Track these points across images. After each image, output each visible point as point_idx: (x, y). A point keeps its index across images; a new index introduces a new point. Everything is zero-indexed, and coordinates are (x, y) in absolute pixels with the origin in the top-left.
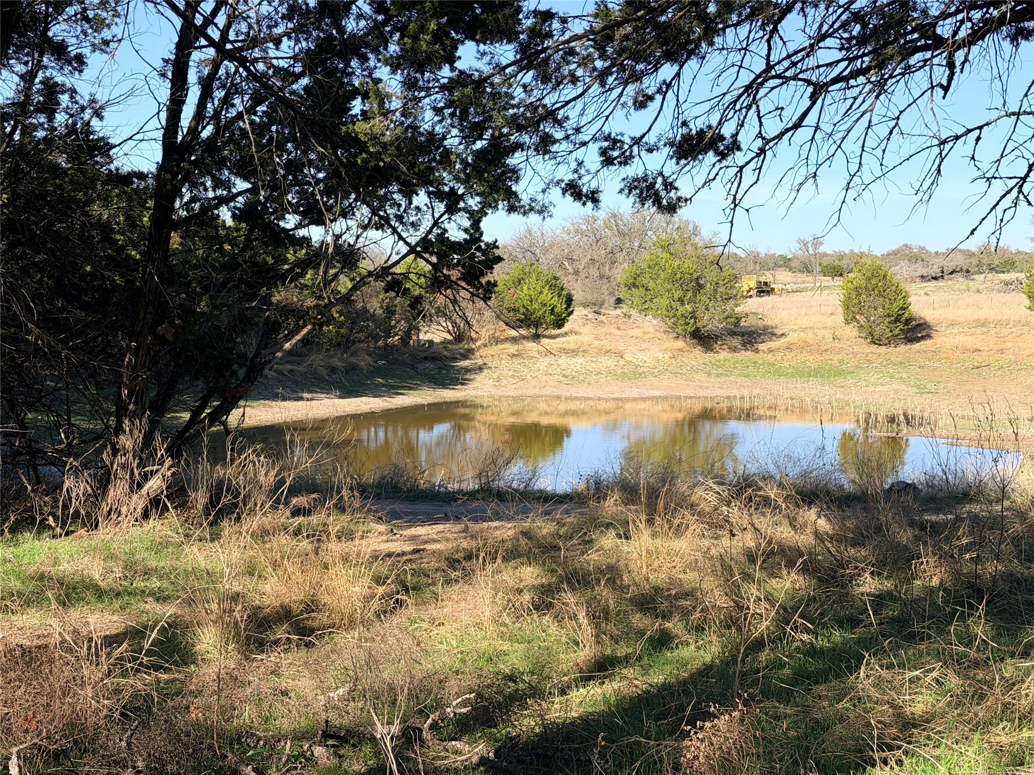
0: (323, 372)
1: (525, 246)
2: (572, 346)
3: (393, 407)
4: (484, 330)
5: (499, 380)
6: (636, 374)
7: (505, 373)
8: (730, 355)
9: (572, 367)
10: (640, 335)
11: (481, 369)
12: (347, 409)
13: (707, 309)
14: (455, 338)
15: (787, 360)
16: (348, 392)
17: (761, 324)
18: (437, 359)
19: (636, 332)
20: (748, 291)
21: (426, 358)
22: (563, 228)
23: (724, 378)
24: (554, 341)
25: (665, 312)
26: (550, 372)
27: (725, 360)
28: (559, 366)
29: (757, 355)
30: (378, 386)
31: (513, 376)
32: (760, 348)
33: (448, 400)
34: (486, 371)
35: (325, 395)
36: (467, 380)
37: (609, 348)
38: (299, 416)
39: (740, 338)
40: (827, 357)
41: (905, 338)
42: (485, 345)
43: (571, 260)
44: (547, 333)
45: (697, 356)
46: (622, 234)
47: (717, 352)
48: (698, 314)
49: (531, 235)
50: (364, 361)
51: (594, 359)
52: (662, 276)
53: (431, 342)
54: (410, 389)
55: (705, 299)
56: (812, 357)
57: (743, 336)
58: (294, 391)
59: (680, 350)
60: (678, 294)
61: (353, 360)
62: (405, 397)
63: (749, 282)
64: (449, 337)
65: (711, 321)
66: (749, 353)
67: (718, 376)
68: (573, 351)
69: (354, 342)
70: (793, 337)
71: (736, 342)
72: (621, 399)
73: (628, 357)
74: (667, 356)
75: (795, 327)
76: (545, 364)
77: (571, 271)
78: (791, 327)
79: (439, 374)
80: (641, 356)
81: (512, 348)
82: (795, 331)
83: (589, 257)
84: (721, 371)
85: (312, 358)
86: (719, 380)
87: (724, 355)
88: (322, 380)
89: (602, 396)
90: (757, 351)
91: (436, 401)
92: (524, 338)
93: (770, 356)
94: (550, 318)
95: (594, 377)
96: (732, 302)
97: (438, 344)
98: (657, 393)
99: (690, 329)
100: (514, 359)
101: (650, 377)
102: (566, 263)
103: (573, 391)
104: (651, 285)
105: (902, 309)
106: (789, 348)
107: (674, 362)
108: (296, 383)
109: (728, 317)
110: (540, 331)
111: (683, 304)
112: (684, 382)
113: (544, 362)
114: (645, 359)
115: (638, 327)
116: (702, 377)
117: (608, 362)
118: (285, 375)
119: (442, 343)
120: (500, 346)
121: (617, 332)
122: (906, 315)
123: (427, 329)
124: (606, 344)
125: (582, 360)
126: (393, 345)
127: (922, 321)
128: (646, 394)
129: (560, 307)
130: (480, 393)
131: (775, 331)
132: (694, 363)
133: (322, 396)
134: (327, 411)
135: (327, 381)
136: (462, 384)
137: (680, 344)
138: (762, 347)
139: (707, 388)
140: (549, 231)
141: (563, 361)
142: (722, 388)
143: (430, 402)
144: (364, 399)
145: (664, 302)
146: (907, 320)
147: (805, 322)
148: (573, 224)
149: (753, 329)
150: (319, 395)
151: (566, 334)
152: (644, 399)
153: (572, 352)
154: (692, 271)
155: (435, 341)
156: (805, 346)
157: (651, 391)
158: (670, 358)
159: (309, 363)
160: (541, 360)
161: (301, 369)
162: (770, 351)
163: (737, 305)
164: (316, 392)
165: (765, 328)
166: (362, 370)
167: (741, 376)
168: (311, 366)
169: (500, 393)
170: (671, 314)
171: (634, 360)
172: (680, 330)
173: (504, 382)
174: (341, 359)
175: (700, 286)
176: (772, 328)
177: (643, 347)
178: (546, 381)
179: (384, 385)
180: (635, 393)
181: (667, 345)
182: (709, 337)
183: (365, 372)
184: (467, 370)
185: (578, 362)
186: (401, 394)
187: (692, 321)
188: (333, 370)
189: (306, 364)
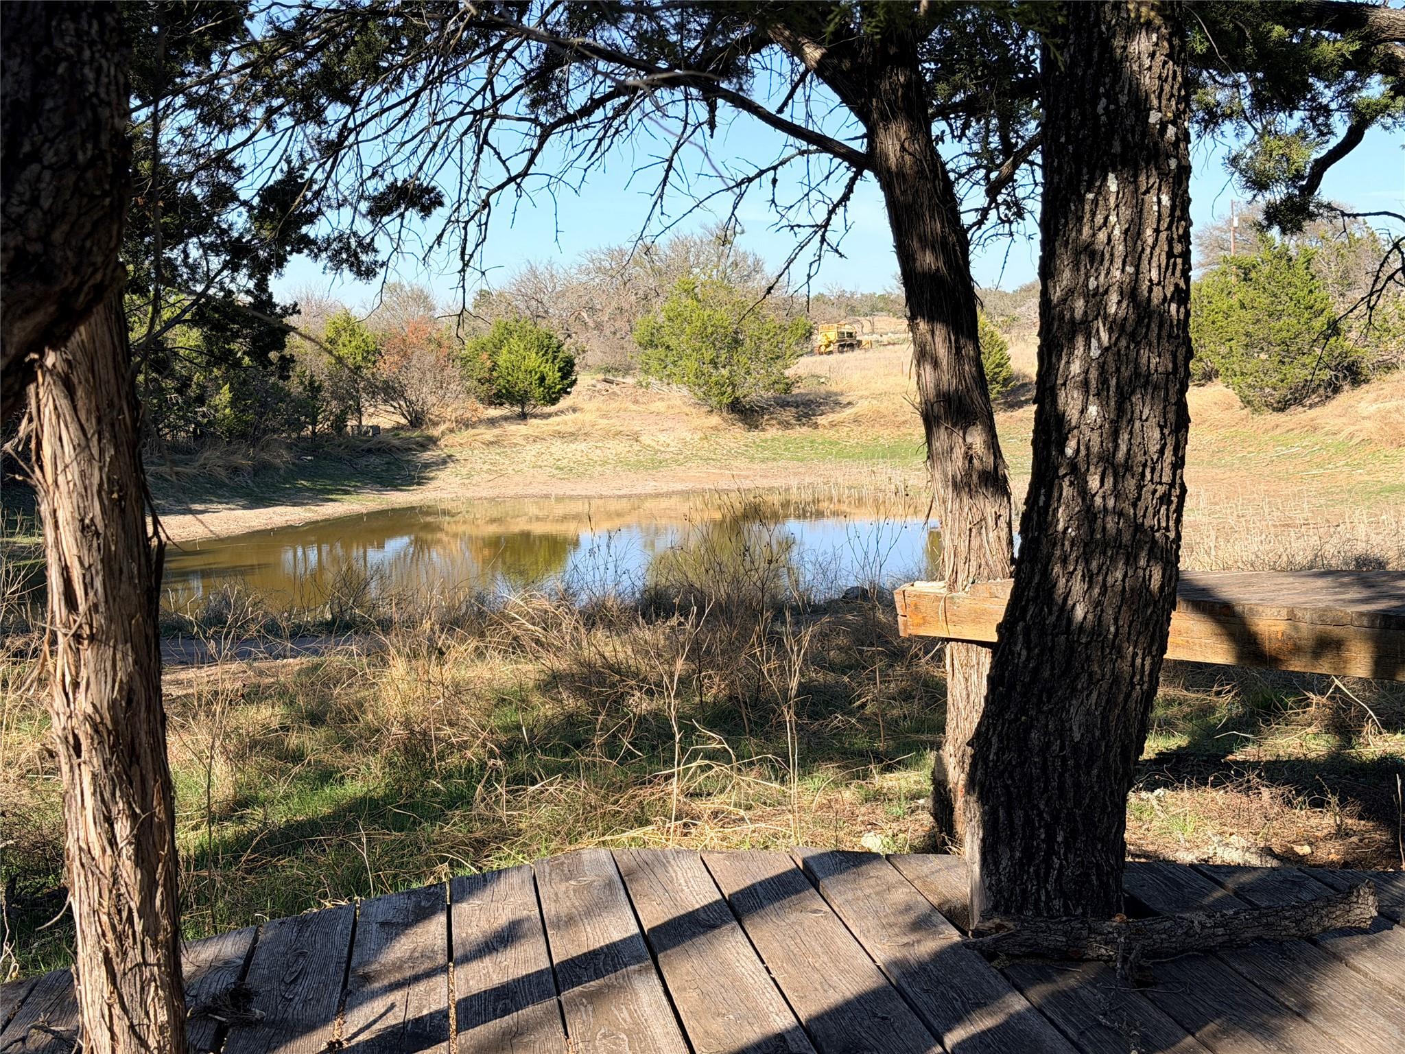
0: (222, 474)
1: (529, 292)
2: (570, 428)
3: (319, 518)
4: (449, 409)
5: (469, 476)
6: (655, 462)
7: (477, 467)
8: (780, 432)
9: (570, 455)
10: (663, 410)
11: (444, 462)
12: (253, 524)
13: (748, 373)
14: (411, 422)
15: (852, 437)
16: (257, 500)
17: (823, 389)
18: (384, 452)
19: (659, 406)
20: (827, 346)
21: (369, 451)
22: (580, 266)
23: (770, 464)
24: (545, 421)
25: (693, 379)
26: (539, 463)
27: (773, 440)
28: (552, 454)
29: (816, 431)
30: (299, 490)
31: (489, 471)
32: (819, 422)
33: (397, 506)
34: (451, 465)
35: (224, 506)
36: (423, 478)
37: (621, 429)
38: (184, 535)
39: (793, 410)
40: (906, 431)
41: (1005, 403)
42: (451, 431)
43: (591, 310)
44: (538, 411)
45: (738, 436)
46: (659, 273)
47: (763, 430)
48: (737, 380)
49: (536, 277)
50: (282, 457)
51: (600, 444)
52: (688, 330)
53: (376, 429)
54: (347, 493)
55: (744, 359)
56: (888, 432)
57: (797, 407)
58: (179, 502)
59: (716, 428)
60: (709, 354)
61: (266, 456)
62: (337, 504)
63: (826, 335)
64: (403, 421)
65: (755, 389)
66: (805, 428)
67: (763, 461)
68: (572, 434)
69: (265, 432)
70: (862, 407)
71: (789, 414)
72: (639, 496)
73: (646, 439)
74: (696, 437)
75: (867, 393)
76: (534, 453)
77: (591, 324)
78: (861, 393)
79: (387, 471)
80: (662, 438)
81: (489, 434)
82: (867, 398)
83: (614, 304)
84: (767, 454)
85: (206, 455)
86: (764, 466)
87: (773, 433)
88: (222, 485)
89: (605, 493)
90: (816, 426)
91: (381, 507)
92: (506, 419)
93: (832, 432)
94: (538, 392)
95: (599, 468)
96: (780, 363)
97: (388, 431)
98: (679, 487)
99: (726, 400)
100: (491, 449)
101: (674, 466)
102: (585, 315)
103: (567, 488)
104: (673, 343)
105: (998, 365)
106: (856, 421)
107: (706, 445)
108: (184, 490)
109: (775, 382)
110: (528, 409)
111: (716, 368)
112: (717, 471)
113: (531, 451)
114: (668, 441)
115: (662, 399)
116: (742, 463)
117: (618, 447)
118: (167, 480)
119: (394, 429)
120: (471, 431)
121: (635, 407)
122: (1004, 374)
123: (372, 410)
124: (616, 424)
125: (583, 446)
126: (323, 435)
127: (1027, 380)
128: (665, 487)
129: (553, 376)
130: (444, 495)
131: (840, 398)
132: (732, 445)
133: (220, 506)
134: (226, 526)
135: (227, 486)
136: (419, 484)
137: (715, 420)
138: (821, 420)
139: (746, 477)
140: (561, 271)
141: (558, 447)
142: (766, 477)
143: (371, 510)
144: (279, 509)
145: (691, 365)
146: (1005, 380)
147: (879, 386)
148: (592, 261)
149: (811, 397)
150: (214, 506)
151: (562, 412)
152: (669, 495)
153: (572, 436)
154: (725, 324)
155: (382, 426)
156: (877, 418)
157: (671, 485)
158: (701, 439)
159: (202, 461)
160: (528, 447)
161: (189, 470)
162: (833, 425)
163: (786, 367)
164: (212, 502)
165: (829, 395)
166: (277, 469)
167: (793, 459)
168: (204, 466)
169: (469, 494)
170: (701, 382)
171: (653, 444)
172: (714, 401)
173: (476, 479)
174: (246, 456)
175: (737, 342)
176: (836, 394)
177: (666, 426)
178: (534, 476)
179: (308, 489)
180: (650, 487)
181: (697, 422)
182: (752, 410)
183: (281, 472)
184: (426, 466)
185: (578, 448)
186: (332, 500)
187: (730, 389)
188: (236, 470)
189: (197, 464)
